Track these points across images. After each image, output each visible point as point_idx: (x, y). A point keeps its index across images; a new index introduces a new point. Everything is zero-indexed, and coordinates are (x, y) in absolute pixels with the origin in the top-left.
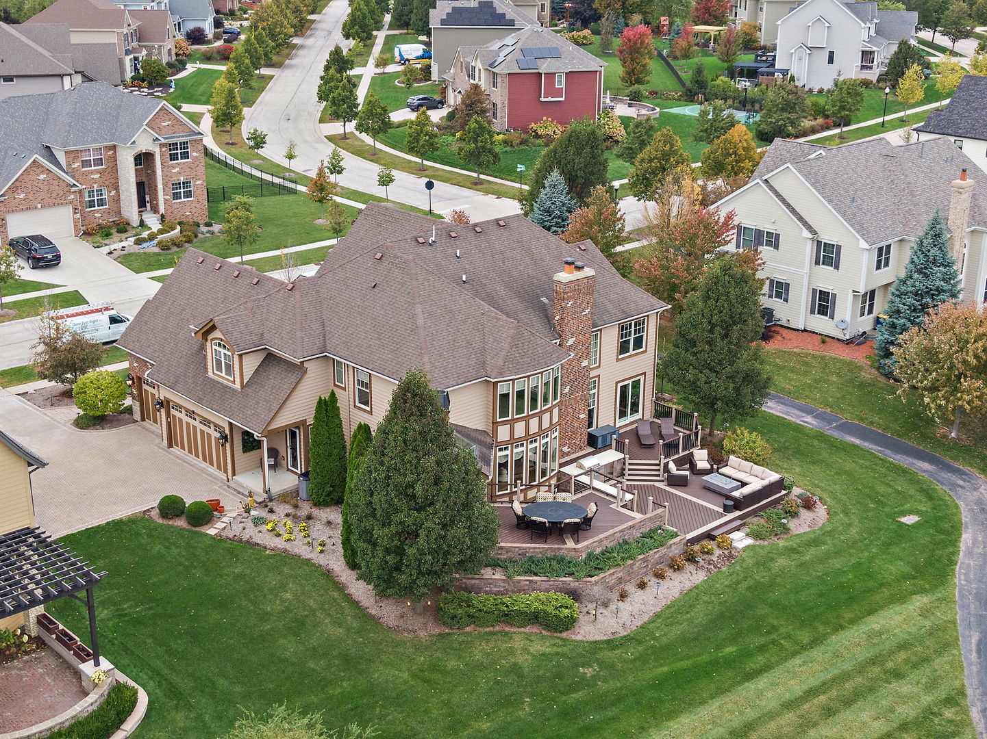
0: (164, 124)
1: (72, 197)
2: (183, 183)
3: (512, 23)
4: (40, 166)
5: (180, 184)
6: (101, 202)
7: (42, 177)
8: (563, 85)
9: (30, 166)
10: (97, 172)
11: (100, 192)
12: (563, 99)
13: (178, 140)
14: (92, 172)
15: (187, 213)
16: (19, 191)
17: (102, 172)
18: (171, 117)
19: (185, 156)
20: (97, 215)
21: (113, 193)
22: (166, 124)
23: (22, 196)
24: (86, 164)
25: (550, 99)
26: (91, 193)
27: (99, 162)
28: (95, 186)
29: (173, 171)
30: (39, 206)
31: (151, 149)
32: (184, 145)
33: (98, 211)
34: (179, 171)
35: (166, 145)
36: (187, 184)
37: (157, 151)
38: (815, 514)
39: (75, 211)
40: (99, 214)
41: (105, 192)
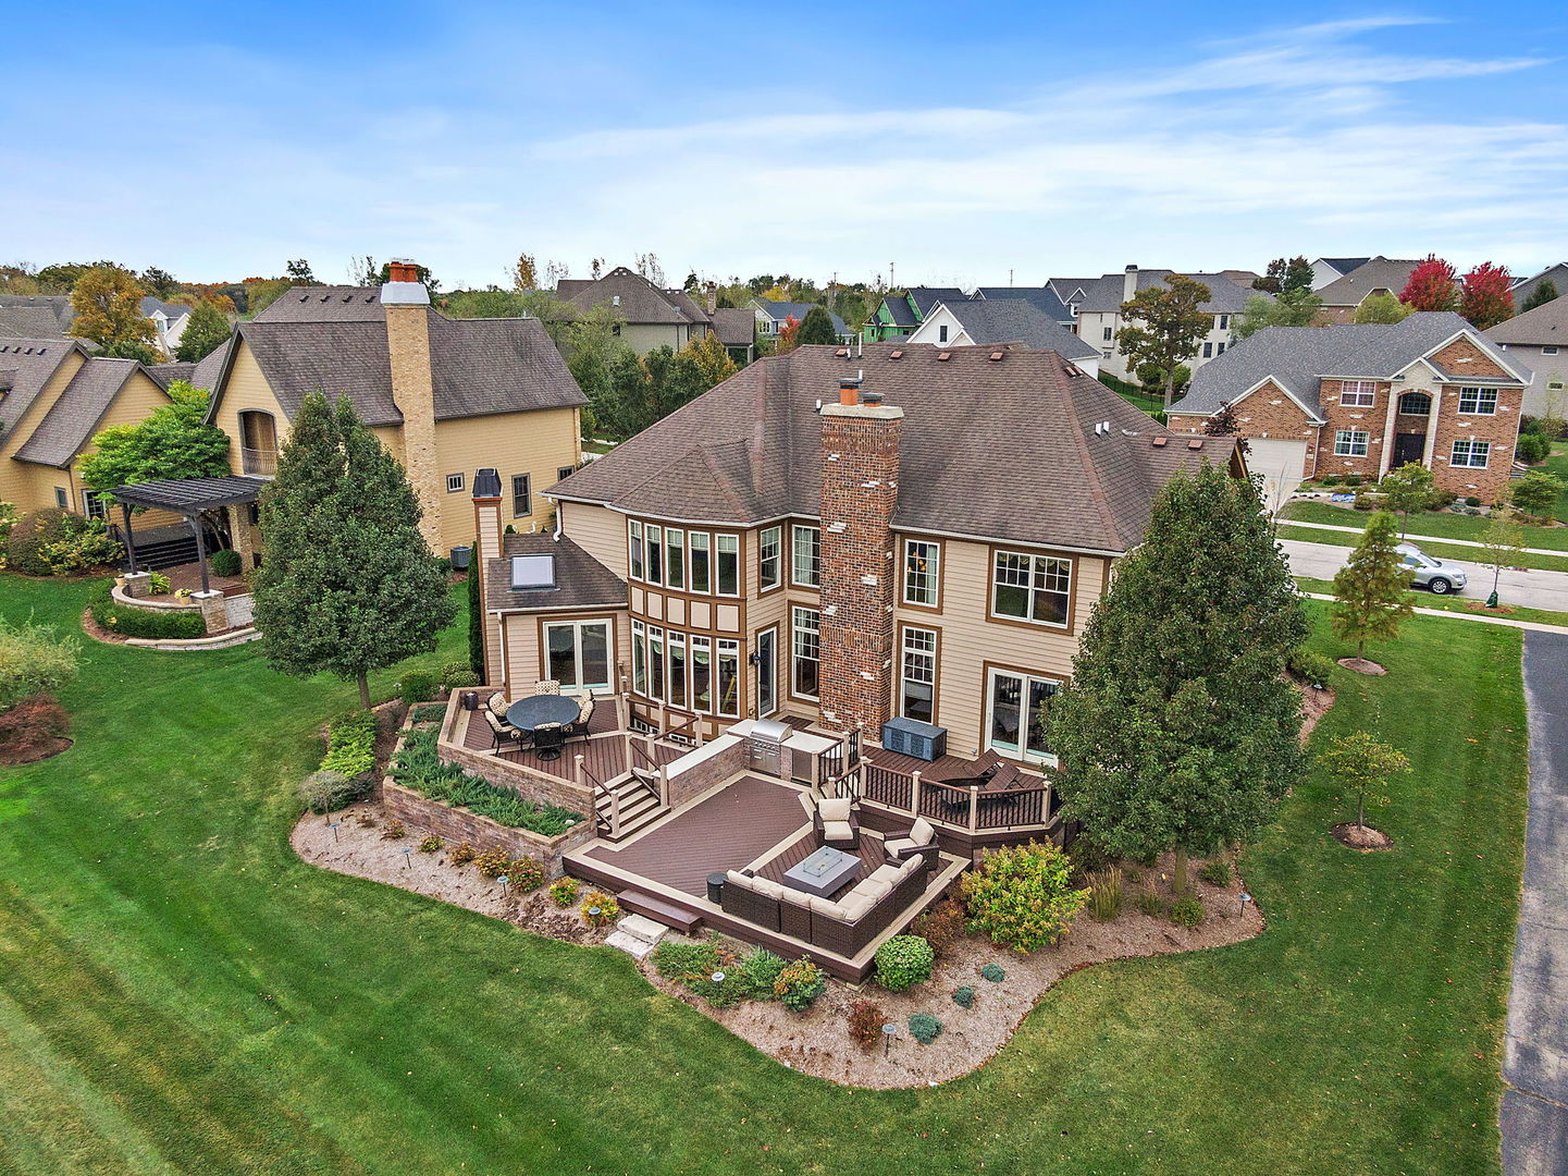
0: (1459, 361)
1: (1309, 432)
2: (1475, 445)
4: (1276, 389)
5: (1468, 444)
6: (1357, 450)
7: (1275, 402)
9: (1264, 388)
10: (1361, 411)
11: (1359, 437)
14: (1354, 411)
15: (1471, 486)
16: (1244, 413)
17: (1367, 413)
18: (1475, 352)
19: (1487, 408)
20: (1347, 463)
21: (1377, 441)
22: (1464, 360)
23: (1246, 420)
24: (1348, 399)
26: (1347, 436)
28: (1353, 428)
29: (1460, 425)
30: (1265, 435)
31: (1427, 389)
32: (1489, 393)
33: (1349, 459)
34: (1468, 426)
35: (1456, 389)
36: (1481, 447)
37: (1437, 394)
38: (857, 1057)
39: (1310, 450)
40: (1350, 463)
41: (1367, 438)
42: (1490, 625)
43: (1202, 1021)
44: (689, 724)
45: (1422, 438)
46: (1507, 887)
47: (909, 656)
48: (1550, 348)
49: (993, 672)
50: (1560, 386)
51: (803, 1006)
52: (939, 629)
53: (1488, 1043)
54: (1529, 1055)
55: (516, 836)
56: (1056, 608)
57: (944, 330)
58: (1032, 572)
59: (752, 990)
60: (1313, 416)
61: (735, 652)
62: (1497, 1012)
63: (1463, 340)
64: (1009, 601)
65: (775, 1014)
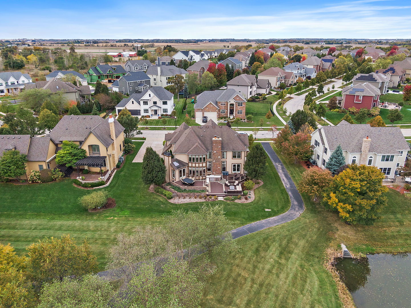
0: (237, 99)
1: (217, 110)
3: (376, 80)
5: (239, 111)
6: (224, 112)
7: (212, 106)
8: (361, 99)
9: (209, 103)
11: (224, 110)
12: (361, 102)
13: (240, 102)
14: (223, 106)
15: (240, 117)
16: (207, 108)
17: (225, 106)
18: (239, 97)
19: (241, 105)
21: (227, 111)
24: (222, 104)
25: (357, 102)
26: (222, 110)
27: (224, 104)
30: (210, 111)
31: (233, 103)
34: (239, 108)
35: (237, 103)
36: (241, 111)
37: (235, 104)
38: (247, 201)
39: (217, 113)
40: (223, 115)
41: (225, 110)
42: (257, 142)
43: (265, 191)
44: (199, 178)
45: (233, 110)
46: (277, 174)
47: (223, 164)
48: (238, 86)
49: (233, 164)
50: (240, 92)
51: (240, 199)
52: (226, 161)
53: (283, 186)
54: (286, 186)
55: (201, 193)
56: (239, 157)
57: (150, 95)
58: (237, 153)
59: (235, 199)
60: (217, 108)
61: (205, 168)
62: (283, 184)
63: (237, 95)
64: (234, 157)
65: (239, 200)
